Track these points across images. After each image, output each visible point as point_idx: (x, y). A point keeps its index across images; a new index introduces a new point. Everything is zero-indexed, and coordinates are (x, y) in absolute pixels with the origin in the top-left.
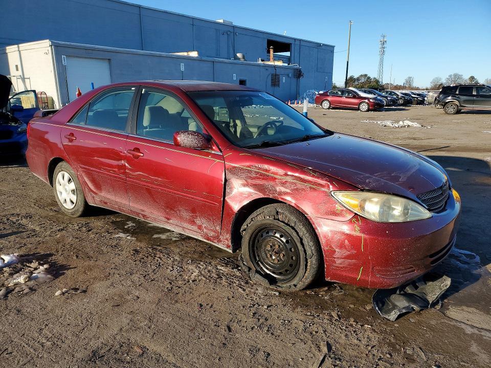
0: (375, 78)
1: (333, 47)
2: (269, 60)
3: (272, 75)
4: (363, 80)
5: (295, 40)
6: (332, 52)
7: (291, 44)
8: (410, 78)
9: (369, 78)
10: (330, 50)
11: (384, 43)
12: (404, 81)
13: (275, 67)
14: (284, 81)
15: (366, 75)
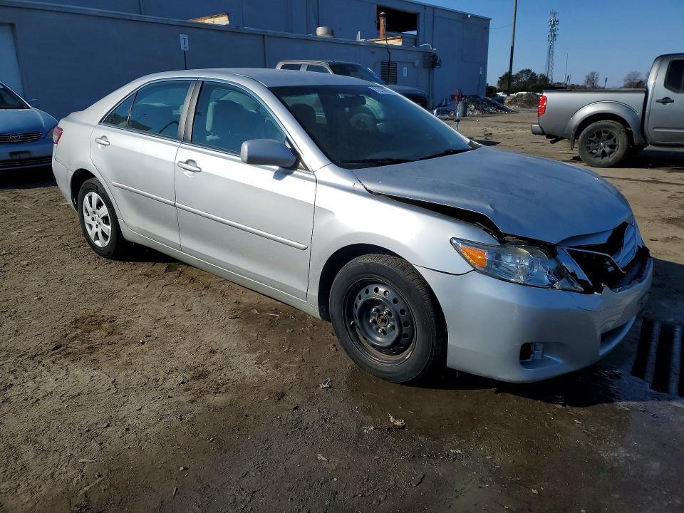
0: (542, 75)
1: (488, 20)
2: (378, 36)
3: (383, 63)
4: (524, 78)
5: (425, 7)
6: (487, 28)
7: (418, 14)
8: (593, 74)
9: (534, 74)
10: (482, 24)
11: (554, 23)
12: (585, 79)
13: (388, 47)
14: (405, 74)
15: (529, 71)
